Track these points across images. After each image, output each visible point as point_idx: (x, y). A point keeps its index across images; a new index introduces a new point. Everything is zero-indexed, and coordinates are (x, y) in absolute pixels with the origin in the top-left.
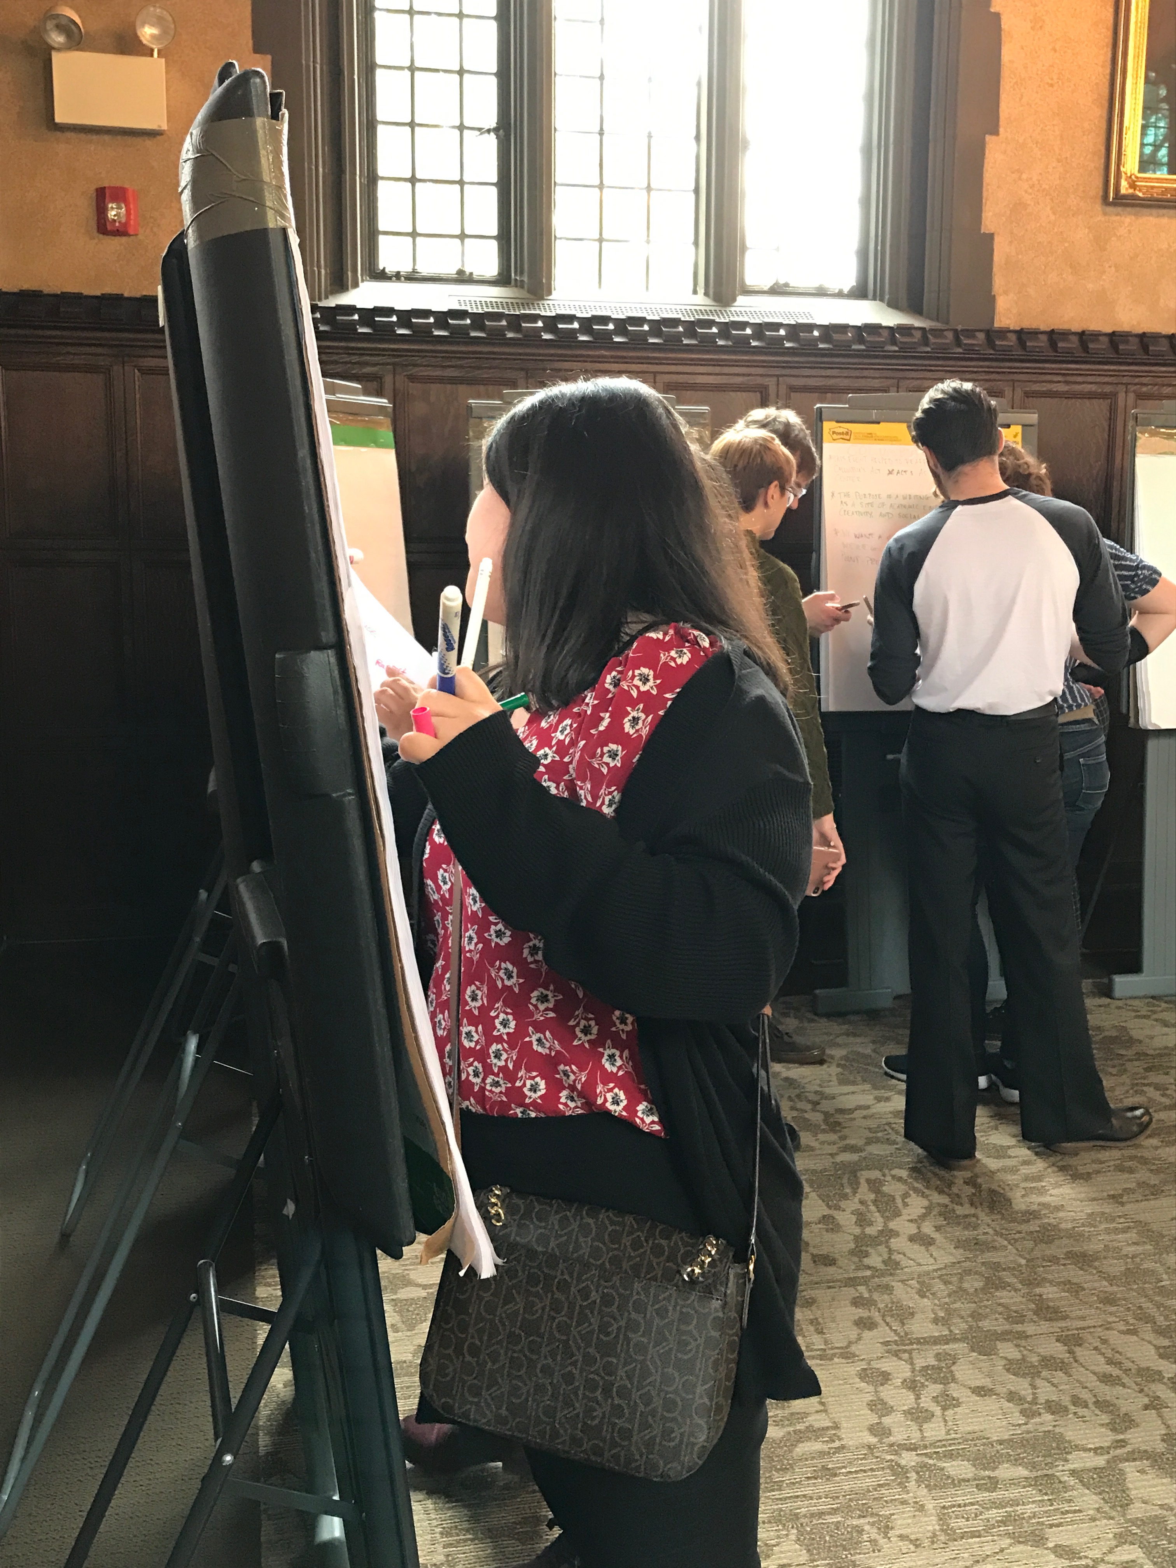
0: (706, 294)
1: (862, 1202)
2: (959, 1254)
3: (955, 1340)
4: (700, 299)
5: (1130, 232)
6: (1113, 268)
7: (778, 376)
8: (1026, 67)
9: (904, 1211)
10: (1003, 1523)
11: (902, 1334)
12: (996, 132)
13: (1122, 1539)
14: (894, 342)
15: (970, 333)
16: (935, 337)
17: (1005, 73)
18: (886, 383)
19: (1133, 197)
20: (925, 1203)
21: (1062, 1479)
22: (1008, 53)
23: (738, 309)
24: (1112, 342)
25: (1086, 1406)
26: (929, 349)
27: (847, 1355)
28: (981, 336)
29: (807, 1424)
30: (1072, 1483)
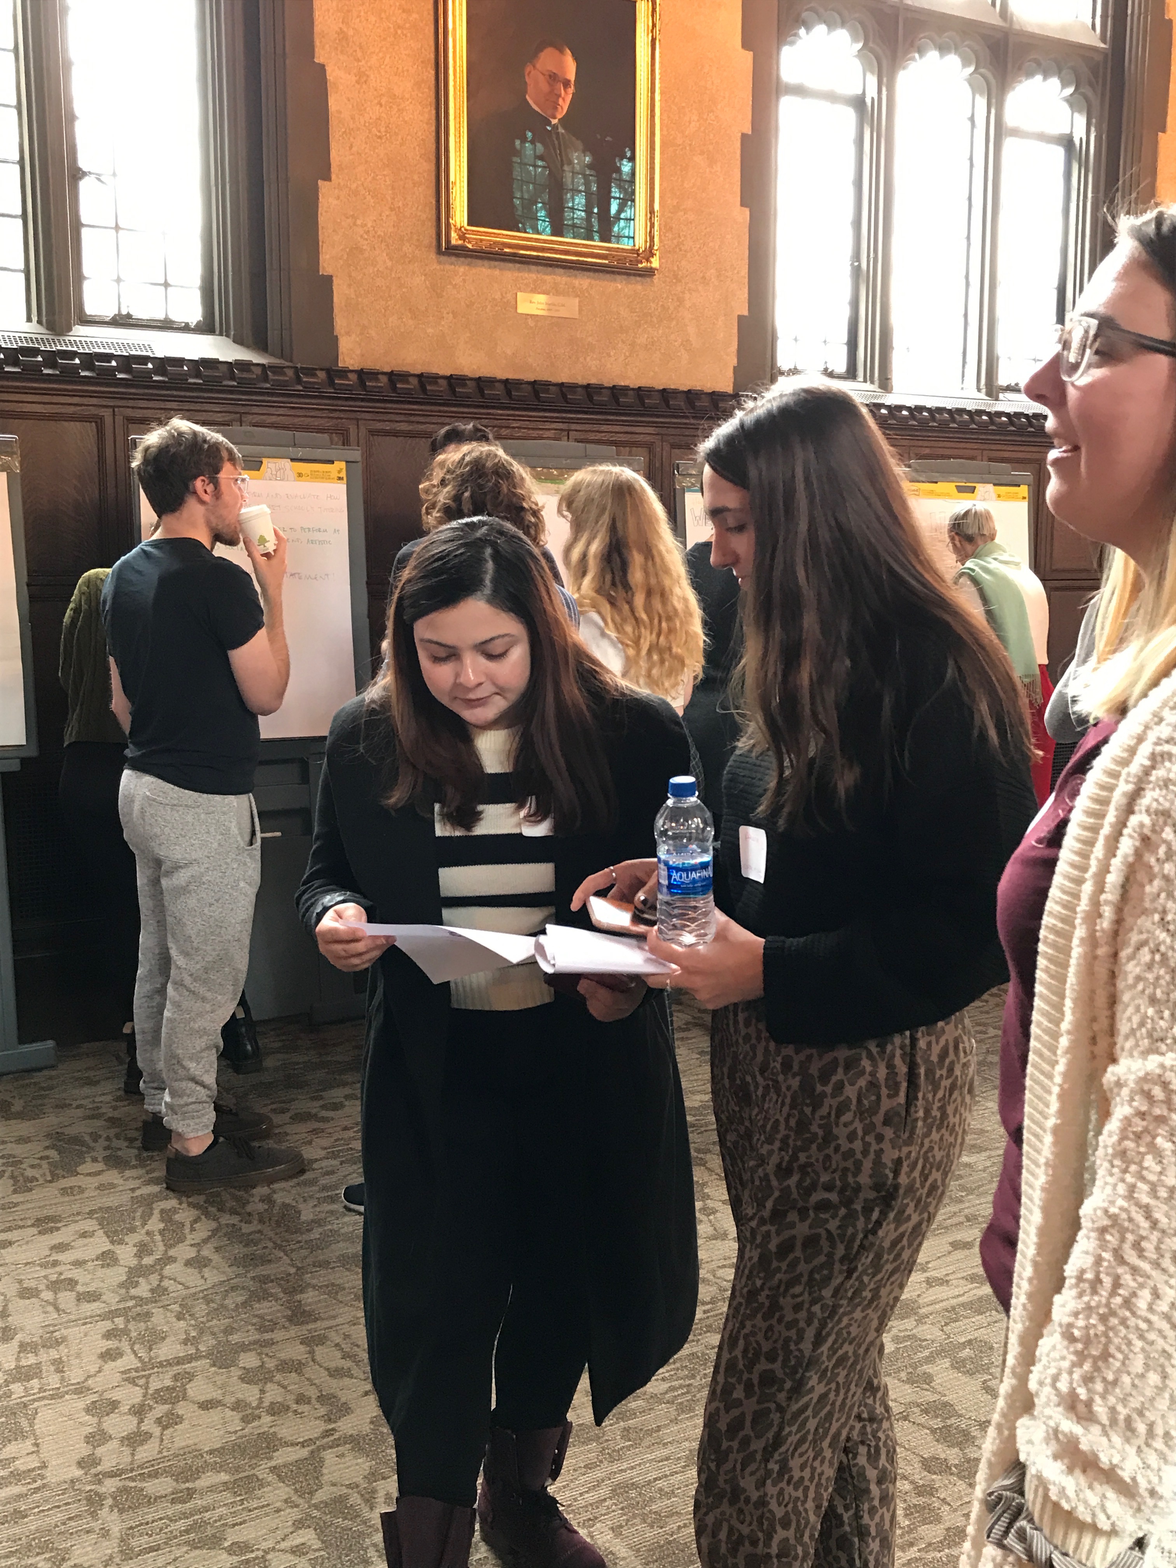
0: (39, 322)
1: (148, 1233)
2: (230, 1272)
3: (201, 1357)
4: (33, 328)
5: (464, 280)
6: (451, 315)
7: (113, 407)
8: (353, 118)
9: (189, 1237)
10: (187, 1532)
11: (147, 1360)
12: (328, 178)
13: (299, 1525)
14: (233, 377)
15: (311, 372)
16: (274, 373)
17: (333, 122)
18: (227, 417)
19: (463, 248)
20: (214, 1225)
21: (261, 1477)
22: (334, 103)
23: (72, 339)
24: (450, 385)
25: (309, 1403)
26: (268, 385)
27: (81, 1389)
28: (322, 375)
30: (269, 1479)
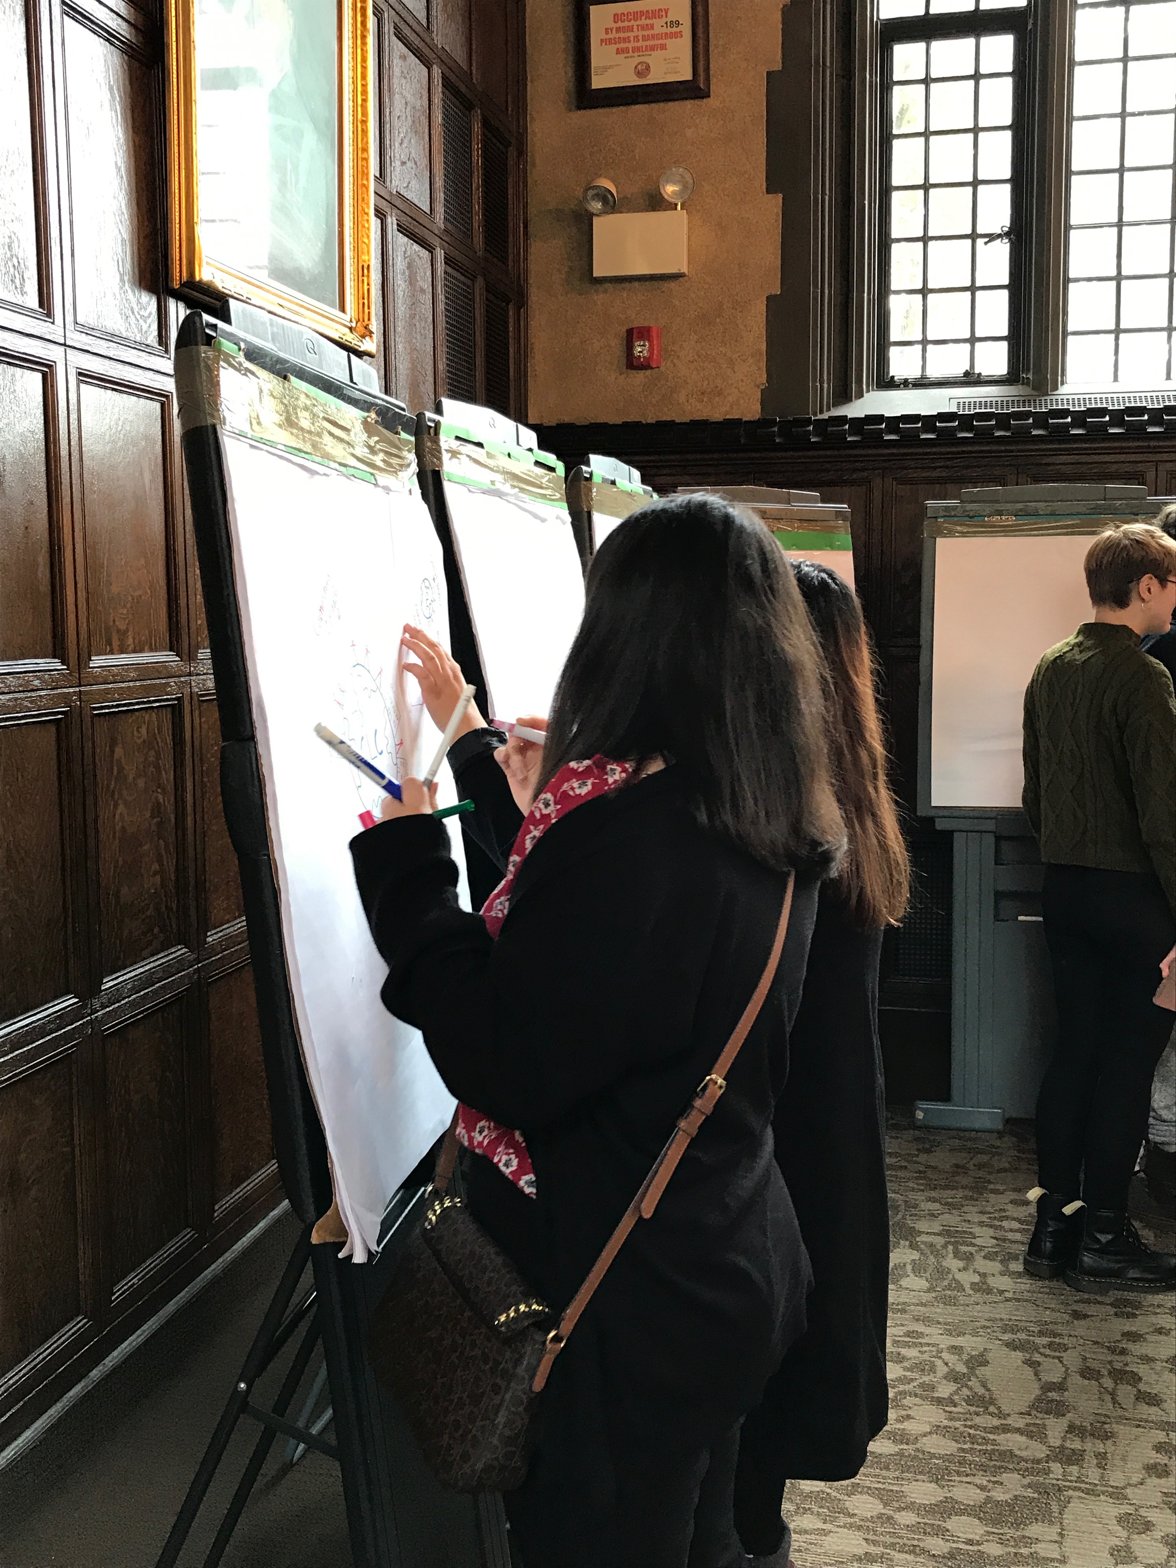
27: (1118, 1495)
29: (1032, 1550)
